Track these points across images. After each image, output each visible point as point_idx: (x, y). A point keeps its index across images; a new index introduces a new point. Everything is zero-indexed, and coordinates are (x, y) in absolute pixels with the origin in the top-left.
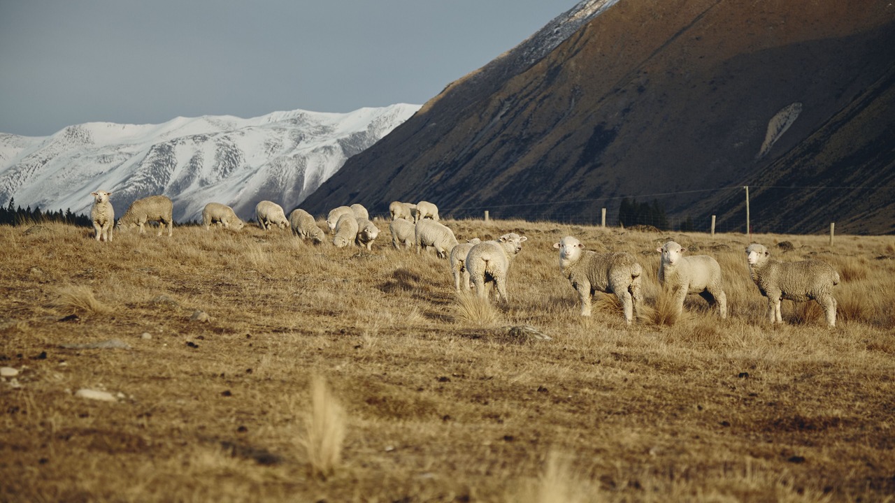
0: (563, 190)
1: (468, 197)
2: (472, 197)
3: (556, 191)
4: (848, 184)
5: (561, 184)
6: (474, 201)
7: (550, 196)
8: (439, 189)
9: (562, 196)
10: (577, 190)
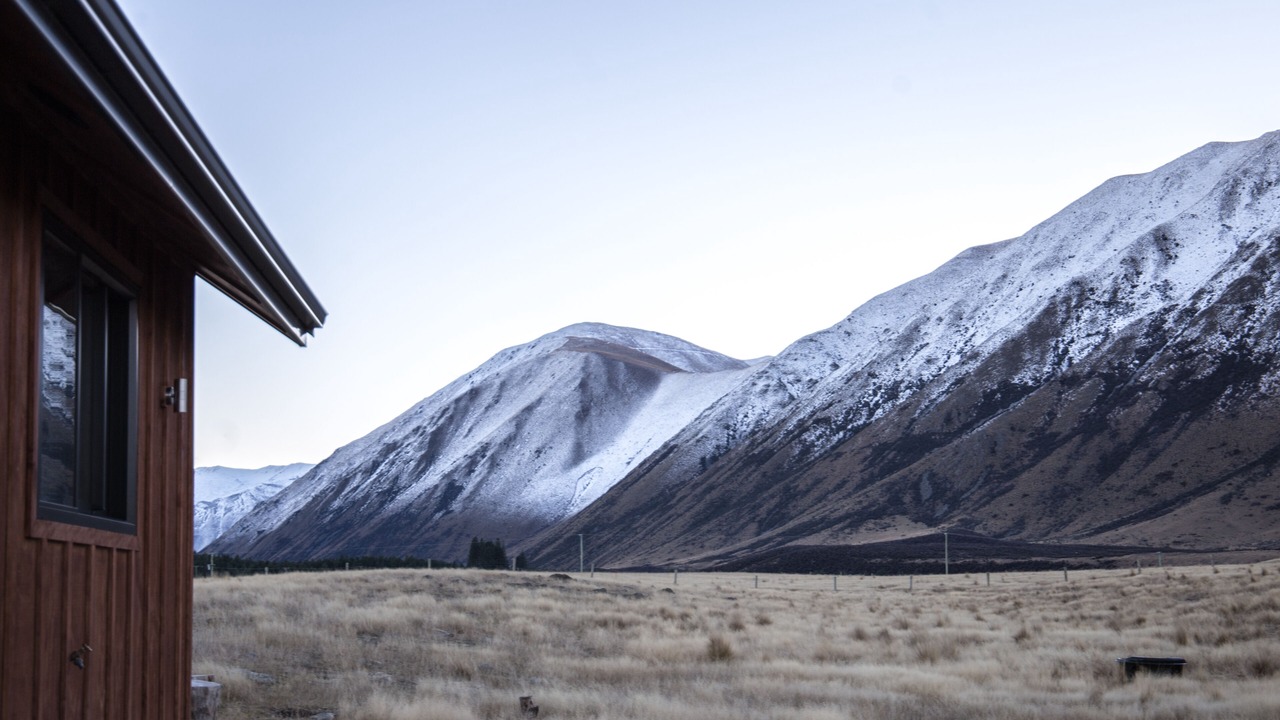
0: (423, 529)
1: (350, 534)
2: (352, 535)
3: (418, 530)
4: (636, 528)
5: (422, 525)
6: (354, 537)
7: (413, 534)
8: (328, 528)
9: (422, 534)
10: (434, 530)
